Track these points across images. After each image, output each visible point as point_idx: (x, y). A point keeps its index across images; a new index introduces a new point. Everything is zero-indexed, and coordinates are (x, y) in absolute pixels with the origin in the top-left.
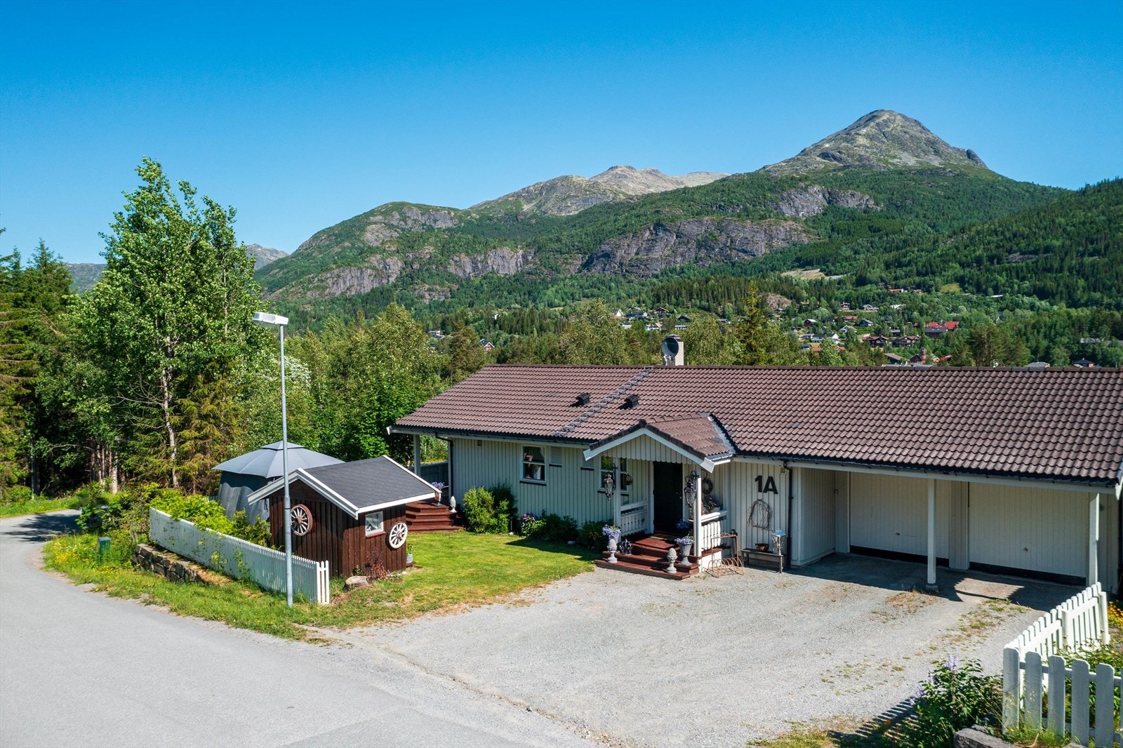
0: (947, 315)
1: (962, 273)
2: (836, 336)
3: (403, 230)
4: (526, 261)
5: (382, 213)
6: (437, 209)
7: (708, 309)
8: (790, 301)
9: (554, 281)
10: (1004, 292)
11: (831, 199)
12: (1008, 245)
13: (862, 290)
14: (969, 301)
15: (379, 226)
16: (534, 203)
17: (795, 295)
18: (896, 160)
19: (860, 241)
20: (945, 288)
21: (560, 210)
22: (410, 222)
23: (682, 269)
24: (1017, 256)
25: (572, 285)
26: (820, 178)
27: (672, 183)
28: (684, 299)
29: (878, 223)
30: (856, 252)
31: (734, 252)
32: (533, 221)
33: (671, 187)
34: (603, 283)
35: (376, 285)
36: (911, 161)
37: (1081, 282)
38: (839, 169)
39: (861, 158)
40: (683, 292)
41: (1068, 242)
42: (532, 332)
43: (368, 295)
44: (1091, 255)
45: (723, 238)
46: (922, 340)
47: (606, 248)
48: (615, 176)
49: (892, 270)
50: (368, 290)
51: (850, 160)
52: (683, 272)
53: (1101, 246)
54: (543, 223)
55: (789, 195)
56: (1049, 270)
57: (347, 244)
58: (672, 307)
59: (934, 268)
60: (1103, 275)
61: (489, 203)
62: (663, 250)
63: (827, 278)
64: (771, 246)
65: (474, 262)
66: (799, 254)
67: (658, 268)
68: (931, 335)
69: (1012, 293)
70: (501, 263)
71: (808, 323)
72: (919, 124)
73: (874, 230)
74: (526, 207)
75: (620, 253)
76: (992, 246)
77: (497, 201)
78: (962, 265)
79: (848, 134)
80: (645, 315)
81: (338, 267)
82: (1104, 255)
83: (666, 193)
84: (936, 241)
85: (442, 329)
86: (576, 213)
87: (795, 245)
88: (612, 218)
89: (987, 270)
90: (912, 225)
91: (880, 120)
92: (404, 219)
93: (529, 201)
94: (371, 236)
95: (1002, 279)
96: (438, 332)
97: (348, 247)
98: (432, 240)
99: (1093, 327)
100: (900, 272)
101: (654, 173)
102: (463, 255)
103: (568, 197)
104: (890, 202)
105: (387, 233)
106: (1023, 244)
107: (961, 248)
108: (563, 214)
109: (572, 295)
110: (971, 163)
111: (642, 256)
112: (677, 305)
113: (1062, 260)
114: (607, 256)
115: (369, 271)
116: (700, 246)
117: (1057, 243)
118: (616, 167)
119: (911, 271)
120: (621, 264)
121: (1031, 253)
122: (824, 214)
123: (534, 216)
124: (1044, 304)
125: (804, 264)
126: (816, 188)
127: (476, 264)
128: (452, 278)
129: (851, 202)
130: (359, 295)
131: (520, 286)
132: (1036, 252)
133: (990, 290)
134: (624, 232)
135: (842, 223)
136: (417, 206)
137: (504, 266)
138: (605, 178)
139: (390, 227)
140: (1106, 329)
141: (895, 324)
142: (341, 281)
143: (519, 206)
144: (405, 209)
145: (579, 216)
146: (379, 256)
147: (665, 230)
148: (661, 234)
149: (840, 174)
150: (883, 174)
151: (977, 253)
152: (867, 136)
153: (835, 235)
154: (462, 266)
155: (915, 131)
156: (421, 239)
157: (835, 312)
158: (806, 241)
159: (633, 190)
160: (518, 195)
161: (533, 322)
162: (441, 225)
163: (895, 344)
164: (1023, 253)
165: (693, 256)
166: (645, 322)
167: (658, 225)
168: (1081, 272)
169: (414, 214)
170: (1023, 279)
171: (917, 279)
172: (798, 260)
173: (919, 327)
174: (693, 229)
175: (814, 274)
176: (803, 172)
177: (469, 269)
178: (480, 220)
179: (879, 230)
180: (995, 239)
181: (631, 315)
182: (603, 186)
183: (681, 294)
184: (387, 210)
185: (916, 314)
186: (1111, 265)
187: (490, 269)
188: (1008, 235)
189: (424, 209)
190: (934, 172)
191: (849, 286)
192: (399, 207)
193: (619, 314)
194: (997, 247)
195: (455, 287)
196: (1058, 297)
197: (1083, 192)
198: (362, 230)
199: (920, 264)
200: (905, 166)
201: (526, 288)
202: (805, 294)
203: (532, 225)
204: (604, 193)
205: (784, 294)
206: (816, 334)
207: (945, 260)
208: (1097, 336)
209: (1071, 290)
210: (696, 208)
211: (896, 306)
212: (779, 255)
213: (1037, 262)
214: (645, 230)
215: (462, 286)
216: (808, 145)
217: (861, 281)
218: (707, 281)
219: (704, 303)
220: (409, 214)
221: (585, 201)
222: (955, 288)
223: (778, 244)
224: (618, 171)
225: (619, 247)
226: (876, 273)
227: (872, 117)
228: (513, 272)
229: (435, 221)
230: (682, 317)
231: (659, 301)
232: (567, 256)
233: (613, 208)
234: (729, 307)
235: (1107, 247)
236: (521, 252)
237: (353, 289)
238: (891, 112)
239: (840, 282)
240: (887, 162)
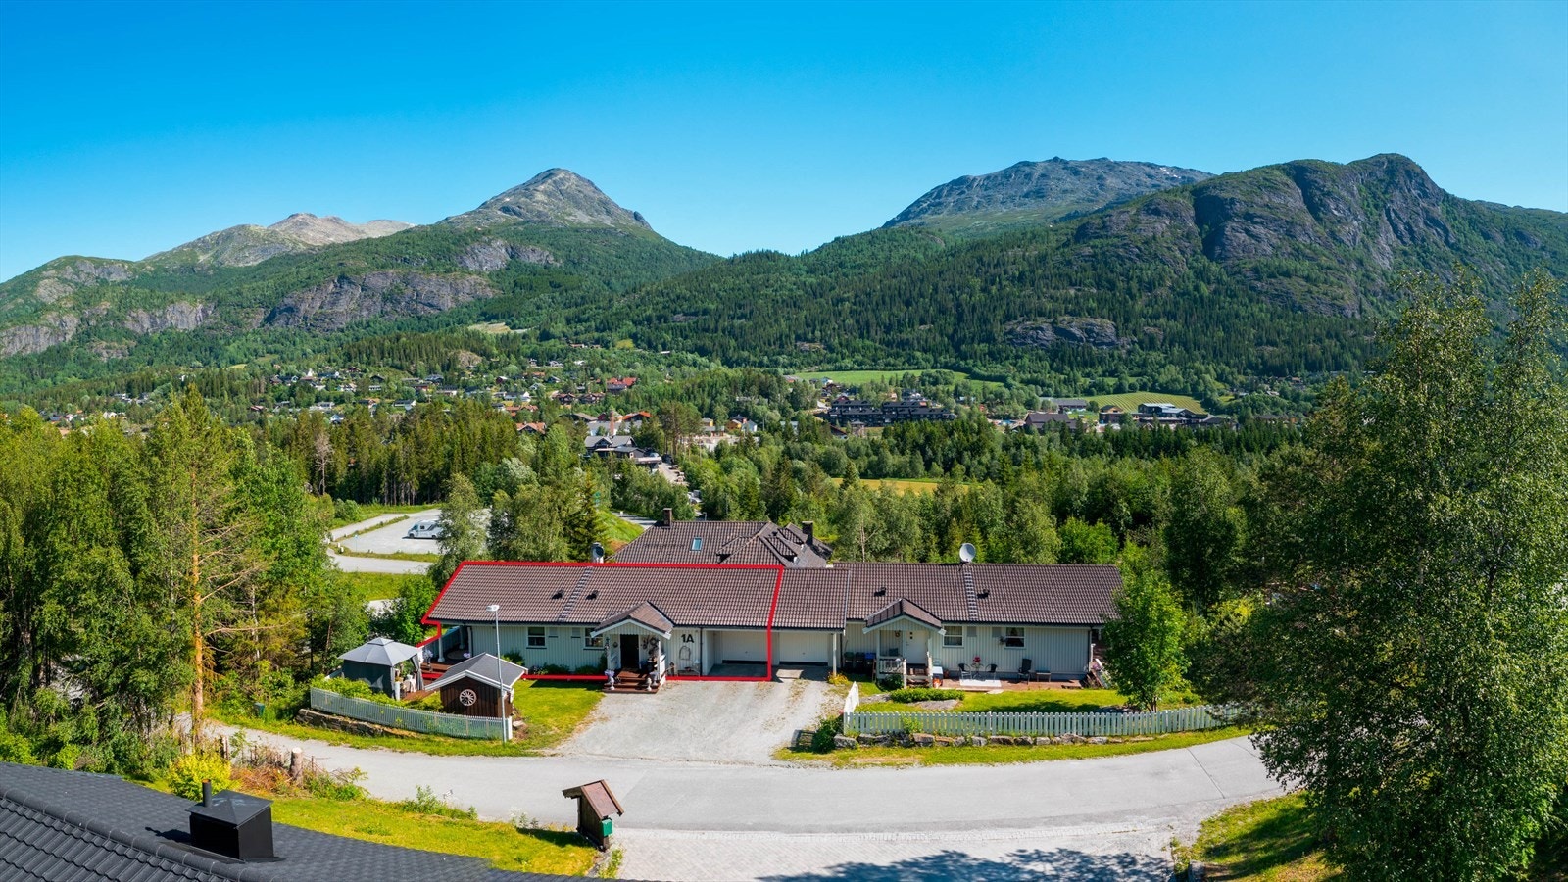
0: (625, 371)
1: (634, 331)
2: (527, 394)
3: (77, 284)
4: (206, 316)
5: (55, 268)
6: (111, 262)
7: (400, 368)
8: (480, 358)
9: (237, 336)
10: (671, 349)
11: (514, 253)
12: (673, 306)
13: (547, 344)
14: (642, 356)
15: (51, 281)
16: (211, 253)
17: (485, 351)
18: (571, 218)
19: (542, 296)
20: (621, 344)
21: (237, 260)
22: (83, 276)
23: (368, 323)
24: (680, 316)
25: (255, 341)
26: (502, 232)
27: (352, 231)
28: (376, 357)
29: (560, 279)
30: (538, 307)
31: (420, 306)
32: (211, 273)
33: (352, 238)
34: (287, 338)
35: (52, 343)
36: (586, 220)
37: (733, 343)
38: (519, 224)
39: (539, 214)
40: (375, 350)
41: (721, 306)
42: (222, 395)
43: (45, 353)
44: (739, 318)
45: (408, 292)
46: (606, 397)
47: (288, 301)
48: (296, 224)
49: (573, 325)
50: (44, 348)
51: (529, 215)
52: (369, 326)
53: (747, 310)
54: (221, 273)
55: (473, 249)
56: (706, 330)
57: (20, 300)
58: (364, 366)
59: (611, 325)
60: (749, 337)
61: (163, 254)
62: (348, 304)
63: (512, 332)
64: (457, 300)
65: (152, 318)
66: (484, 308)
67: (344, 322)
68: (613, 391)
69: (678, 350)
70: (180, 318)
71: (499, 381)
72: (592, 184)
73: (555, 286)
74: (202, 258)
75: (303, 307)
76: (660, 307)
77: (171, 252)
78: (635, 323)
79: (527, 189)
80: (337, 374)
81: (14, 325)
82: (749, 319)
83: (348, 244)
84: (611, 300)
85: (128, 392)
86: (255, 263)
87: (480, 299)
88: (294, 269)
89: (656, 329)
90: (590, 282)
91: (557, 178)
92: (77, 273)
93: (205, 251)
94: (45, 291)
95: (669, 338)
96: (124, 395)
97: (21, 304)
98: (109, 294)
99: (745, 388)
100: (581, 328)
101: (334, 220)
102: (141, 310)
103: (246, 246)
104: (569, 260)
105: (60, 287)
106: (685, 306)
107: (634, 307)
108: (241, 265)
109: (255, 350)
110: (639, 225)
111: (327, 309)
112: (369, 363)
113: (717, 322)
114: (290, 309)
115: (45, 329)
116: (385, 299)
117: (713, 306)
118: (297, 215)
119: (590, 327)
120: (305, 318)
121: (692, 314)
122: (507, 269)
123: (212, 267)
124: (704, 360)
125: (490, 318)
126: (499, 242)
127: (154, 319)
128: (129, 334)
129: (533, 256)
130: (35, 354)
131: (200, 342)
132: (695, 314)
133: (660, 346)
134: (307, 285)
135: (524, 278)
136: (89, 258)
137: (183, 321)
138: (284, 227)
139: (64, 281)
140: (754, 389)
141: (580, 381)
142: (16, 339)
143: (194, 256)
144: (78, 263)
145: (259, 267)
146: (55, 314)
147: (350, 283)
148: (345, 287)
149: (521, 229)
150: (561, 230)
151: (648, 313)
152: (545, 192)
153: (518, 290)
154: (141, 321)
155: (588, 191)
156: (98, 294)
157: (524, 368)
158: (491, 295)
159: (313, 239)
160: (193, 245)
161: (222, 383)
162: (114, 278)
163: (582, 401)
164: (685, 314)
165: (379, 309)
166: (338, 382)
167: (342, 278)
168: (732, 334)
169: (89, 268)
170: (686, 338)
171: (596, 335)
172: (484, 314)
173: (601, 383)
174: (379, 282)
175: (499, 328)
176: (485, 225)
177: (147, 325)
178: (155, 272)
179: (559, 286)
180: (662, 299)
181: (323, 375)
182: (282, 236)
183: (372, 352)
184: (60, 265)
185: (597, 370)
186: (755, 328)
187: (168, 325)
188: (673, 296)
189: (98, 262)
190: (607, 231)
191: (533, 340)
192: (72, 261)
193: (310, 374)
194: (664, 308)
195: (133, 344)
196: (715, 354)
197: (732, 261)
198: (35, 284)
199: (598, 321)
200: (580, 223)
201: (208, 344)
202: (495, 351)
203: (209, 277)
204: (283, 243)
205: (474, 350)
206: (508, 393)
207: (620, 317)
208: (748, 395)
209: (724, 349)
210: (382, 260)
211: (580, 362)
212: (465, 309)
213: (697, 322)
214: (329, 282)
215: (140, 342)
216: (487, 198)
217: (545, 336)
218: (398, 339)
219: (397, 362)
220: (82, 268)
221: (264, 250)
222: (629, 343)
223: (464, 298)
224: (299, 218)
225: (302, 300)
226: (558, 328)
227: (549, 174)
228: (192, 328)
229: (109, 274)
230: (376, 377)
231: (350, 360)
232: (249, 310)
233: (291, 259)
234: (421, 365)
235: (751, 312)
236: (200, 306)
237: (29, 348)
238: (566, 171)
239: (525, 336)
240: (564, 220)
